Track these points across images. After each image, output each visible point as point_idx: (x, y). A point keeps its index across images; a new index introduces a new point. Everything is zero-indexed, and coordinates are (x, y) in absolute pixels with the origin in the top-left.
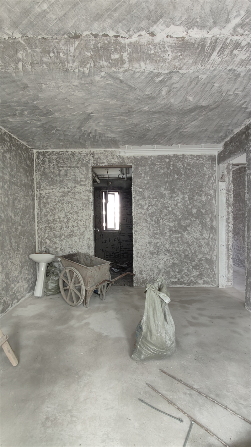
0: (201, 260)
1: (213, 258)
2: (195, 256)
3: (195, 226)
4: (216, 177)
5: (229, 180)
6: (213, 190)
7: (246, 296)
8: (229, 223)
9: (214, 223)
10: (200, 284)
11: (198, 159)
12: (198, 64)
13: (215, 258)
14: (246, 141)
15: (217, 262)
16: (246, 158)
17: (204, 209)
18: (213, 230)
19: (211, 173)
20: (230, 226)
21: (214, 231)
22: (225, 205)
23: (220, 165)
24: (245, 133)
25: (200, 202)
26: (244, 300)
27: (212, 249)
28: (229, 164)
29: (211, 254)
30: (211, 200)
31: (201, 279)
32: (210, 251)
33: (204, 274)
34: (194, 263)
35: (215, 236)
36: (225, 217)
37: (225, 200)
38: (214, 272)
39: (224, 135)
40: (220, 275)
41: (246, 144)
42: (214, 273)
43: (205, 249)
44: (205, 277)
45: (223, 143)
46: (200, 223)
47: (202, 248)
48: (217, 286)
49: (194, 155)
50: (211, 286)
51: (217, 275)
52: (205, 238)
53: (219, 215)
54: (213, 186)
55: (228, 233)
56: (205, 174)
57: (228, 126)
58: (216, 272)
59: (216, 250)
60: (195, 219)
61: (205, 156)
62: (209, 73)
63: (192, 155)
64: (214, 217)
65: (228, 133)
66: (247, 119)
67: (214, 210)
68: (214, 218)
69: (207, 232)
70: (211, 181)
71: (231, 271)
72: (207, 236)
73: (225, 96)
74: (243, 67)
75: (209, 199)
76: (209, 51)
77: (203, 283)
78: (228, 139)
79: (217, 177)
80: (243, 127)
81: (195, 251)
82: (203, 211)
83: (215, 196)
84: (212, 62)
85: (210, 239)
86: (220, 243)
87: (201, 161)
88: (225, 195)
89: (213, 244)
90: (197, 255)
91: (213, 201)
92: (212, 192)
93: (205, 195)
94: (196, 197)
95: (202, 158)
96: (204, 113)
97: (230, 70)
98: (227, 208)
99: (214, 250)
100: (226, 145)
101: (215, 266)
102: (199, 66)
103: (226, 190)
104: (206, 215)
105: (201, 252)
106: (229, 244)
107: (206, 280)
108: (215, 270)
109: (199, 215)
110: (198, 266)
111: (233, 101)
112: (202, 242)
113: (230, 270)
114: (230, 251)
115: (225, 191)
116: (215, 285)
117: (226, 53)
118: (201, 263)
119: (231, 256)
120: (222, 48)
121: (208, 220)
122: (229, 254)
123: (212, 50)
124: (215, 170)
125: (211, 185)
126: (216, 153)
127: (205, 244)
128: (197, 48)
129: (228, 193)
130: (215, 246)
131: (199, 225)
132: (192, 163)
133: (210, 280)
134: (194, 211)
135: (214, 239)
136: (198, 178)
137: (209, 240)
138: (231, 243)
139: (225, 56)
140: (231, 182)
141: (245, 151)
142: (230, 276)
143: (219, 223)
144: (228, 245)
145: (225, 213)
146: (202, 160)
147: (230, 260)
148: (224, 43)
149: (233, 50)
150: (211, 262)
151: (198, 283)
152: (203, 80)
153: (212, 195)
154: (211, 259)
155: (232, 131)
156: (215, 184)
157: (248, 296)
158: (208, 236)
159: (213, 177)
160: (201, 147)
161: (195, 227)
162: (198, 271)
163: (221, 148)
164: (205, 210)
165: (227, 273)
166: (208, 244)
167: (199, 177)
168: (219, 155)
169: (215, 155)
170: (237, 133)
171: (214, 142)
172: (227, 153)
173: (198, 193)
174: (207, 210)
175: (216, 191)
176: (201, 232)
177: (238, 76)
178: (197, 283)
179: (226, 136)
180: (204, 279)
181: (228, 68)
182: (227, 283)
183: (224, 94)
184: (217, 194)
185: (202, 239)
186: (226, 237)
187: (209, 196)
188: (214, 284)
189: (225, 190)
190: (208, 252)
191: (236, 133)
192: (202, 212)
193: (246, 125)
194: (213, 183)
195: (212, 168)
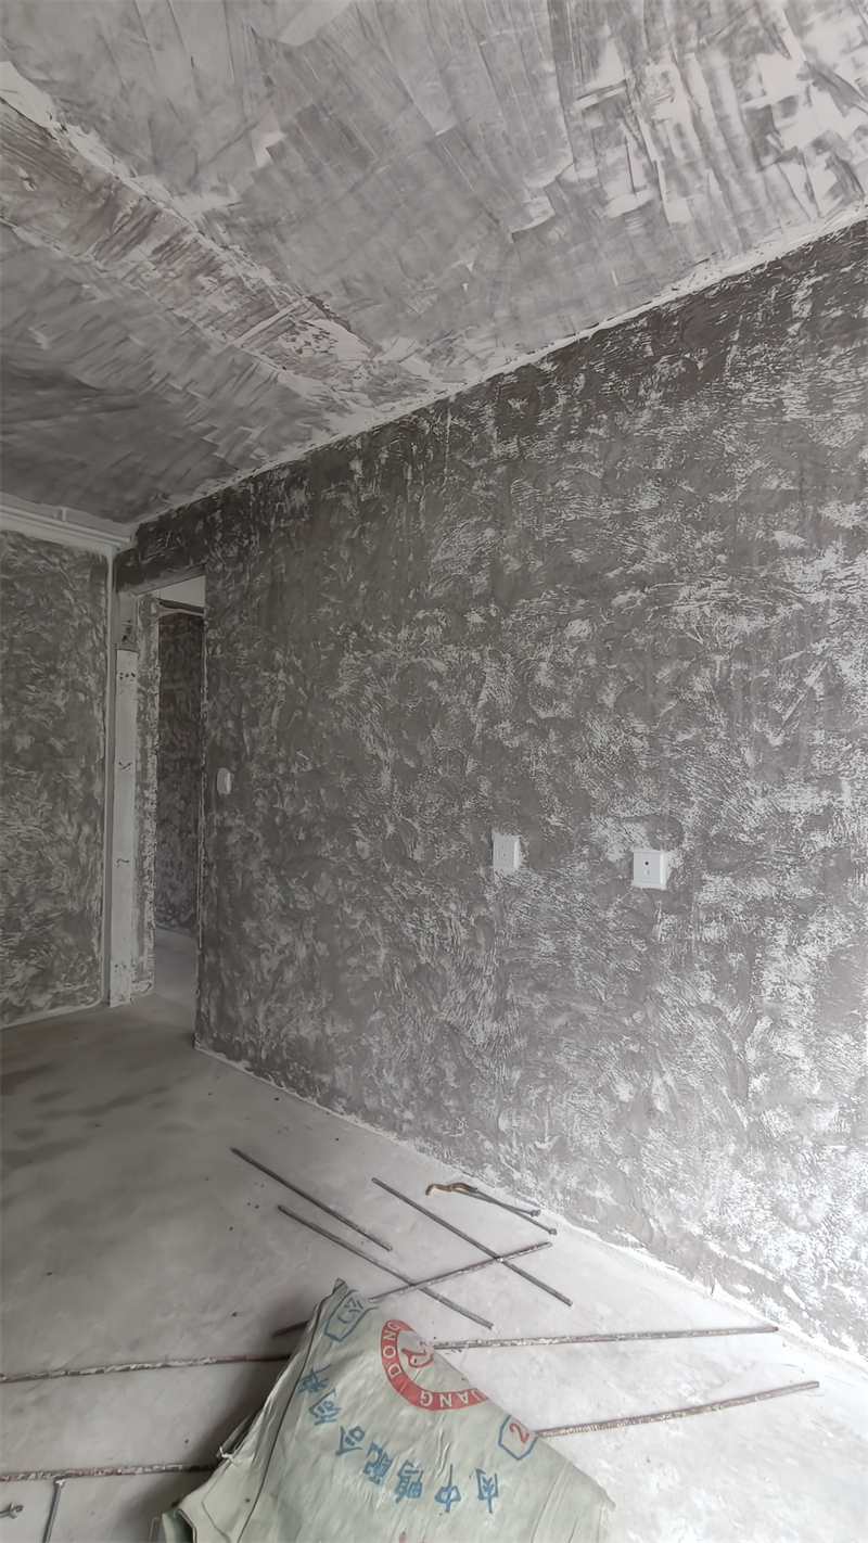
0: (47, 921)
1: (91, 909)
2: (22, 910)
3: (26, 798)
4: (105, 633)
5: (148, 648)
6: (94, 675)
7: (199, 1012)
8: (146, 787)
9: (97, 788)
10: (40, 1009)
11: (44, 555)
12: (88, 248)
13: (96, 906)
14: (206, 542)
15: (103, 919)
16: (206, 592)
17: (60, 737)
18: (95, 811)
19: (91, 616)
20: (148, 799)
21: (94, 816)
22: (134, 728)
23: (122, 594)
24: (202, 516)
25: (45, 711)
26: (191, 1025)
27: (86, 876)
28: (149, 599)
29: (83, 894)
30: (88, 705)
31: (45, 988)
32: (79, 886)
33: (56, 971)
34: (19, 934)
35: (99, 830)
36: (133, 765)
37: (134, 713)
38: (94, 956)
39: (140, 502)
40: (113, 963)
41: (207, 551)
42: (94, 960)
43: (64, 880)
44: (58, 979)
45: (133, 527)
46: (46, 785)
47: (48, 877)
48: (101, 1003)
49: (27, 535)
50: (83, 1007)
51: (102, 966)
52: (62, 840)
53: (113, 762)
54: (94, 659)
55: (141, 822)
56: (68, 615)
57: (158, 478)
58: (100, 956)
59: (101, 880)
60: (26, 770)
61: (69, 551)
62: (119, 295)
63: (21, 535)
64: (100, 766)
65: (152, 498)
66: (210, 477)
67: (98, 743)
68: (95, 769)
69: (70, 817)
70: (89, 644)
71: (149, 944)
72: (73, 831)
73: (157, 385)
74: (219, 332)
75: (80, 702)
76: (127, 229)
77: (50, 1003)
78: (151, 517)
79: (109, 631)
80: (197, 497)
81: (23, 891)
82: (59, 745)
83: (101, 694)
84: (133, 265)
85: (81, 843)
86: (116, 855)
87: (54, 565)
88: (135, 695)
89: (92, 859)
90: (32, 904)
91: (96, 711)
92: (91, 681)
93: (66, 688)
94: (31, 692)
95: (57, 555)
96: (84, 408)
97: (183, 321)
98: (139, 739)
99: (94, 881)
100: (143, 534)
101: (97, 934)
102: (89, 254)
103: (139, 680)
104: (68, 757)
105: (44, 892)
106: (145, 857)
107: (62, 990)
108: (96, 949)
109: (43, 758)
110: (34, 944)
111: (180, 411)
112: (52, 856)
113: (146, 940)
114: (147, 877)
115: (135, 684)
116: (95, 1000)
117: (178, 266)
118: (47, 933)
119: (151, 896)
120: (168, 244)
121: (76, 774)
122: (145, 887)
123: (139, 234)
124: (103, 605)
125: (89, 656)
126: (109, 553)
127: (61, 863)
128: (92, 197)
129: (144, 689)
130: (99, 864)
131: (40, 792)
132: (18, 564)
133: (78, 987)
134: (24, 742)
135: (95, 843)
136: (43, 623)
137: (78, 848)
138: (150, 852)
139: (172, 274)
140: (153, 657)
141: (202, 570)
142: (147, 959)
143: (112, 788)
144: (141, 859)
145: (133, 755)
146: (57, 561)
147: (147, 908)
148: (176, 237)
149: (198, 272)
150: (86, 924)
151: (34, 1009)
152: (95, 302)
153: (93, 689)
154: (82, 913)
155: (166, 496)
156: (102, 654)
157: (203, 1010)
158: (75, 831)
159: (97, 631)
160: (55, 516)
161: (26, 803)
162: (33, 962)
163: (128, 540)
164: (64, 741)
165: (136, 953)
166: (73, 861)
167: (46, 618)
168: (121, 559)
169: (105, 558)
170: (180, 509)
171: (105, 514)
172: (145, 562)
173: (37, 676)
174: (73, 739)
175: (105, 677)
176: (48, 820)
177: (202, 347)
178: (28, 1009)
179: (145, 507)
180: (54, 987)
181: (179, 312)
182: (135, 985)
183: (156, 380)
184: (108, 689)
185: (51, 844)
186: (137, 834)
187: (82, 692)
188: (92, 999)
189: (135, 679)
190: (71, 890)
191: (176, 507)
192: (52, 748)
193: (207, 495)
194: (95, 651)
195: (95, 601)
